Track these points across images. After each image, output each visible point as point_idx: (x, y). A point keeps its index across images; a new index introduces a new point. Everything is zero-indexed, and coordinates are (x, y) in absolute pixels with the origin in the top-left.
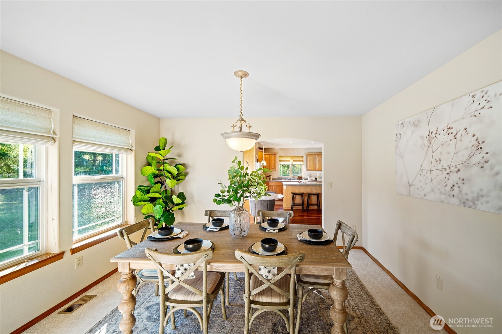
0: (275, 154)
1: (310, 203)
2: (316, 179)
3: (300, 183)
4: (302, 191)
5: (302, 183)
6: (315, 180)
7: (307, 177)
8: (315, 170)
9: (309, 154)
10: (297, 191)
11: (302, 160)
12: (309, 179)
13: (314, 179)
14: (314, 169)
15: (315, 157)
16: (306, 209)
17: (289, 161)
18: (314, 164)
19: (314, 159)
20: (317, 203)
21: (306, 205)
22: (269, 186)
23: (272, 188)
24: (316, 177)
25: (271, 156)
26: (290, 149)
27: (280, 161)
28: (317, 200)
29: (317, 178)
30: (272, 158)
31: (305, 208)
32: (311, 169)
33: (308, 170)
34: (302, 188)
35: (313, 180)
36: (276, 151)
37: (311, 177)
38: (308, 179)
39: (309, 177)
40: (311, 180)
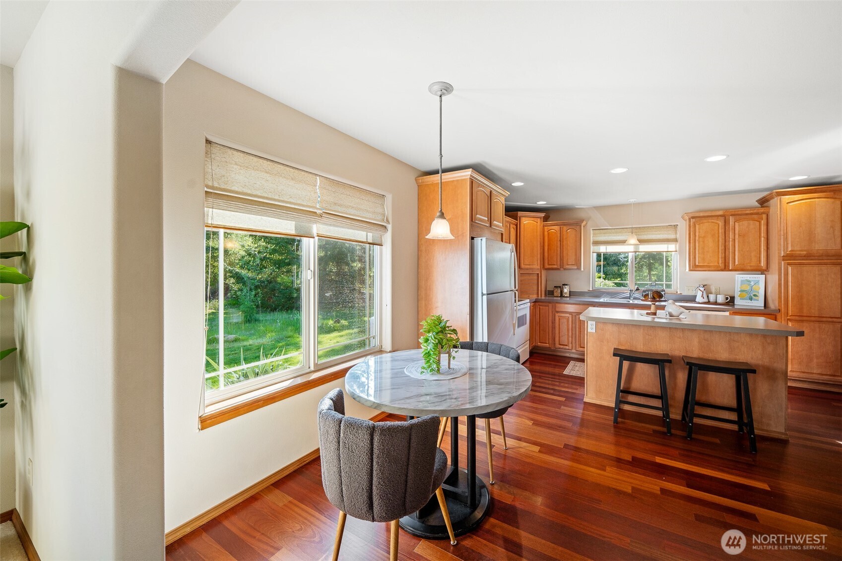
0: (577, 224)
1: (698, 397)
2: (730, 301)
3: (655, 314)
4: (662, 346)
5: (662, 317)
6: (727, 304)
7: (693, 293)
8: (726, 268)
9: (702, 214)
10: (640, 345)
11: (672, 236)
12: (699, 299)
13: (721, 299)
14: (721, 265)
15: (726, 223)
16: (679, 417)
17: (623, 242)
18: (721, 248)
19: (721, 231)
20: (733, 403)
21: (682, 405)
22: (557, 315)
23: (565, 321)
24: (731, 294)
25: (565, 228)
26: (629, 205)
27: (596, 243)
28: (734, 390)
29: (732, 299)
30: (570, 232)
31: (676, 414)
32: (709, 267)
33: (694, 267)
34: (663, 334)
35: (716, 303)
36: (582, 215)
37: (709, 293)
38: (697, 300)
39: (699, 294)
40: (709, 303)
